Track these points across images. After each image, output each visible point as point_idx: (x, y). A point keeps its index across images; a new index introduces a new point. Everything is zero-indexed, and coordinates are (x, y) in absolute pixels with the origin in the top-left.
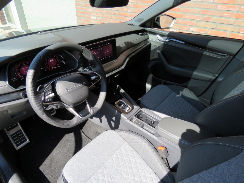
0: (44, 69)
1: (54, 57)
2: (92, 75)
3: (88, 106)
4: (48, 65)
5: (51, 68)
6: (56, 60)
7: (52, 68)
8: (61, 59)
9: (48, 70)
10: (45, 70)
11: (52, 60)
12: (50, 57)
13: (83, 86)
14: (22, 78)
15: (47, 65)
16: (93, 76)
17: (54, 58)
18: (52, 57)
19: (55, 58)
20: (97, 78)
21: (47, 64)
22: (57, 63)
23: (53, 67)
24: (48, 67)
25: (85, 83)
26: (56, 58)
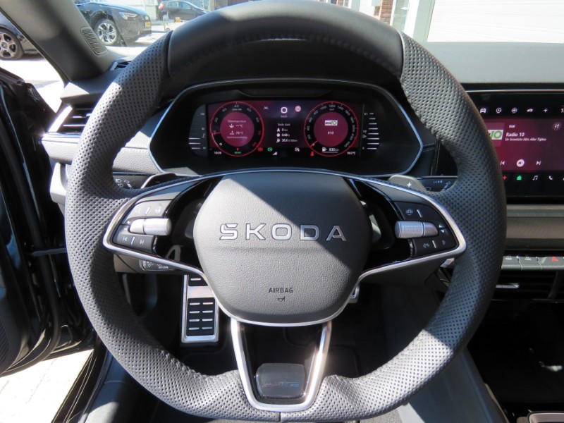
0: (295, 145)
1: (343, 113)
2: (409, 211)
3: (319, 359)
4: (313, 136)
5: (319, 147)
6: (350, 125)
7: (324, 150)
8: (366, 127)
9: (305, 151)
10: (297, 149)
11: (334, 123)
12: (327, 110)
13: (317, 246)
14: (218, 150)
15: (307, 133)
16: (414, 218)
17: (345, 115)
18: (337, 110)
19: (348, 118)
20: (437, 237)
21: (311, 132)
22: (347, 139)
23: (328, 148)
24: (311, 142)
25: (341, 235)
26: (352, 119)
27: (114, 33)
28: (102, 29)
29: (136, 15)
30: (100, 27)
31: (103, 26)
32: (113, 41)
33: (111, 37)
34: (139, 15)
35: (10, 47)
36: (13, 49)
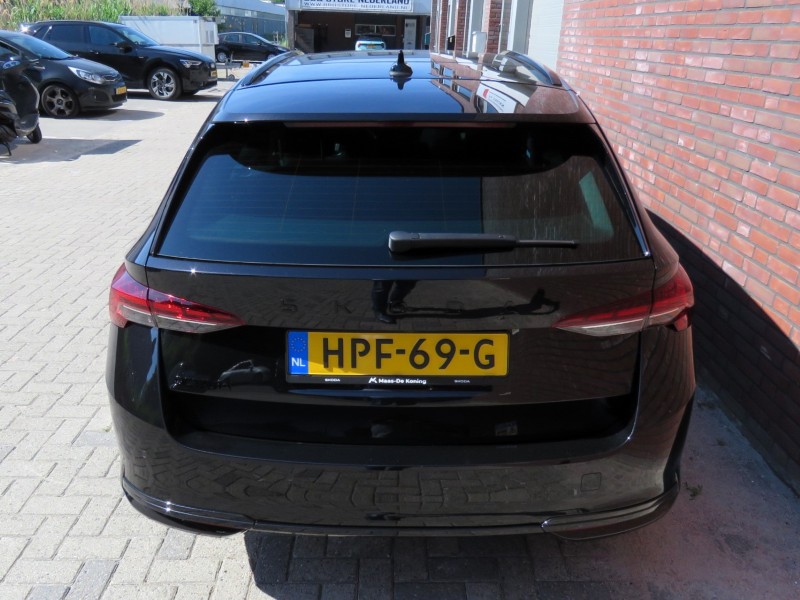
27: (172, 85)
28: (157, 79)
29: (200, 63)
30: (154, 77)
31: (159, 76)
32: (170, 94)
33: (168, 90)
34: (203, 62)
35: (67, 103)
36: (69, 105)
